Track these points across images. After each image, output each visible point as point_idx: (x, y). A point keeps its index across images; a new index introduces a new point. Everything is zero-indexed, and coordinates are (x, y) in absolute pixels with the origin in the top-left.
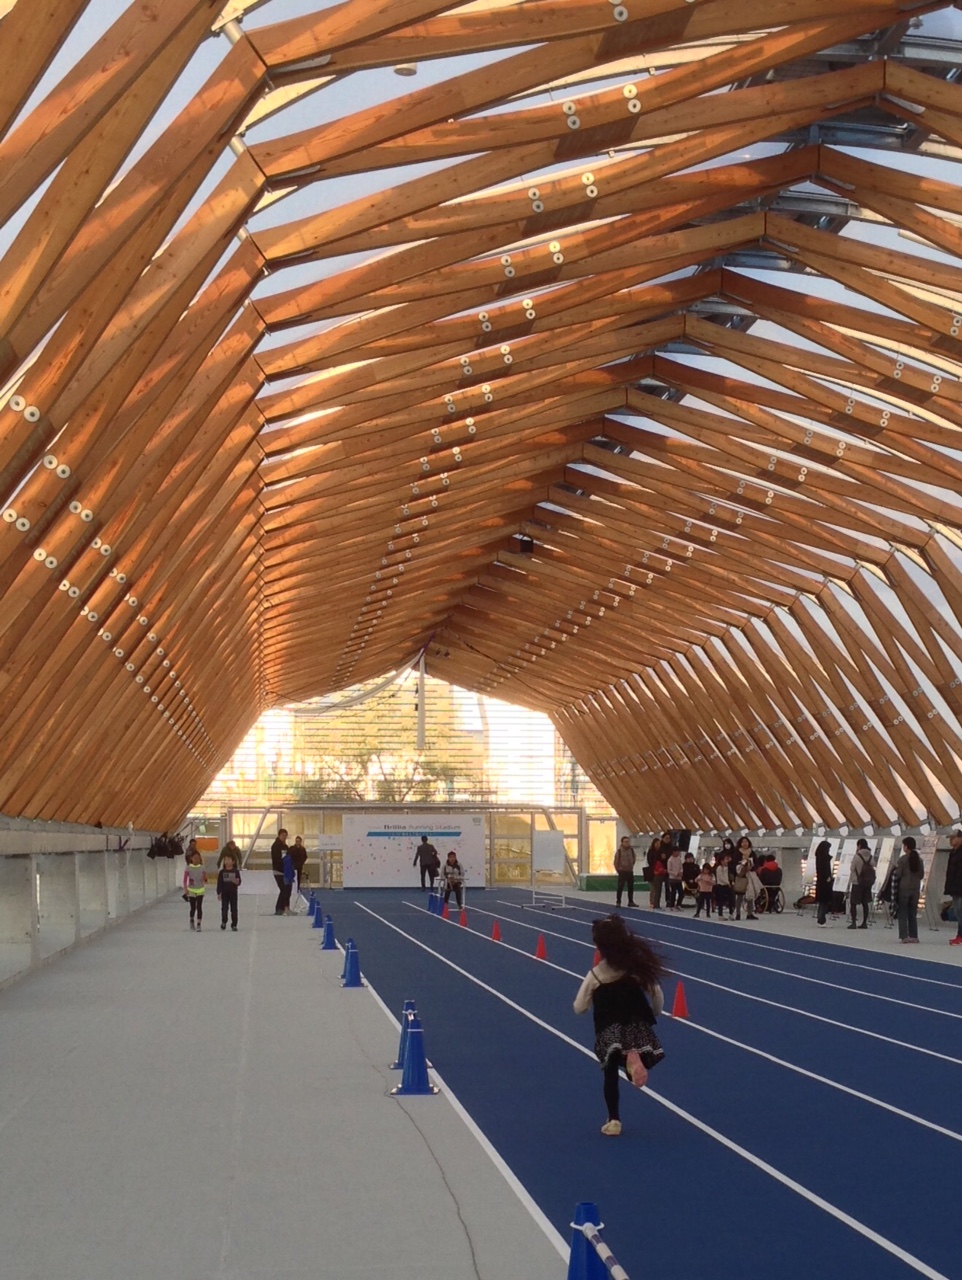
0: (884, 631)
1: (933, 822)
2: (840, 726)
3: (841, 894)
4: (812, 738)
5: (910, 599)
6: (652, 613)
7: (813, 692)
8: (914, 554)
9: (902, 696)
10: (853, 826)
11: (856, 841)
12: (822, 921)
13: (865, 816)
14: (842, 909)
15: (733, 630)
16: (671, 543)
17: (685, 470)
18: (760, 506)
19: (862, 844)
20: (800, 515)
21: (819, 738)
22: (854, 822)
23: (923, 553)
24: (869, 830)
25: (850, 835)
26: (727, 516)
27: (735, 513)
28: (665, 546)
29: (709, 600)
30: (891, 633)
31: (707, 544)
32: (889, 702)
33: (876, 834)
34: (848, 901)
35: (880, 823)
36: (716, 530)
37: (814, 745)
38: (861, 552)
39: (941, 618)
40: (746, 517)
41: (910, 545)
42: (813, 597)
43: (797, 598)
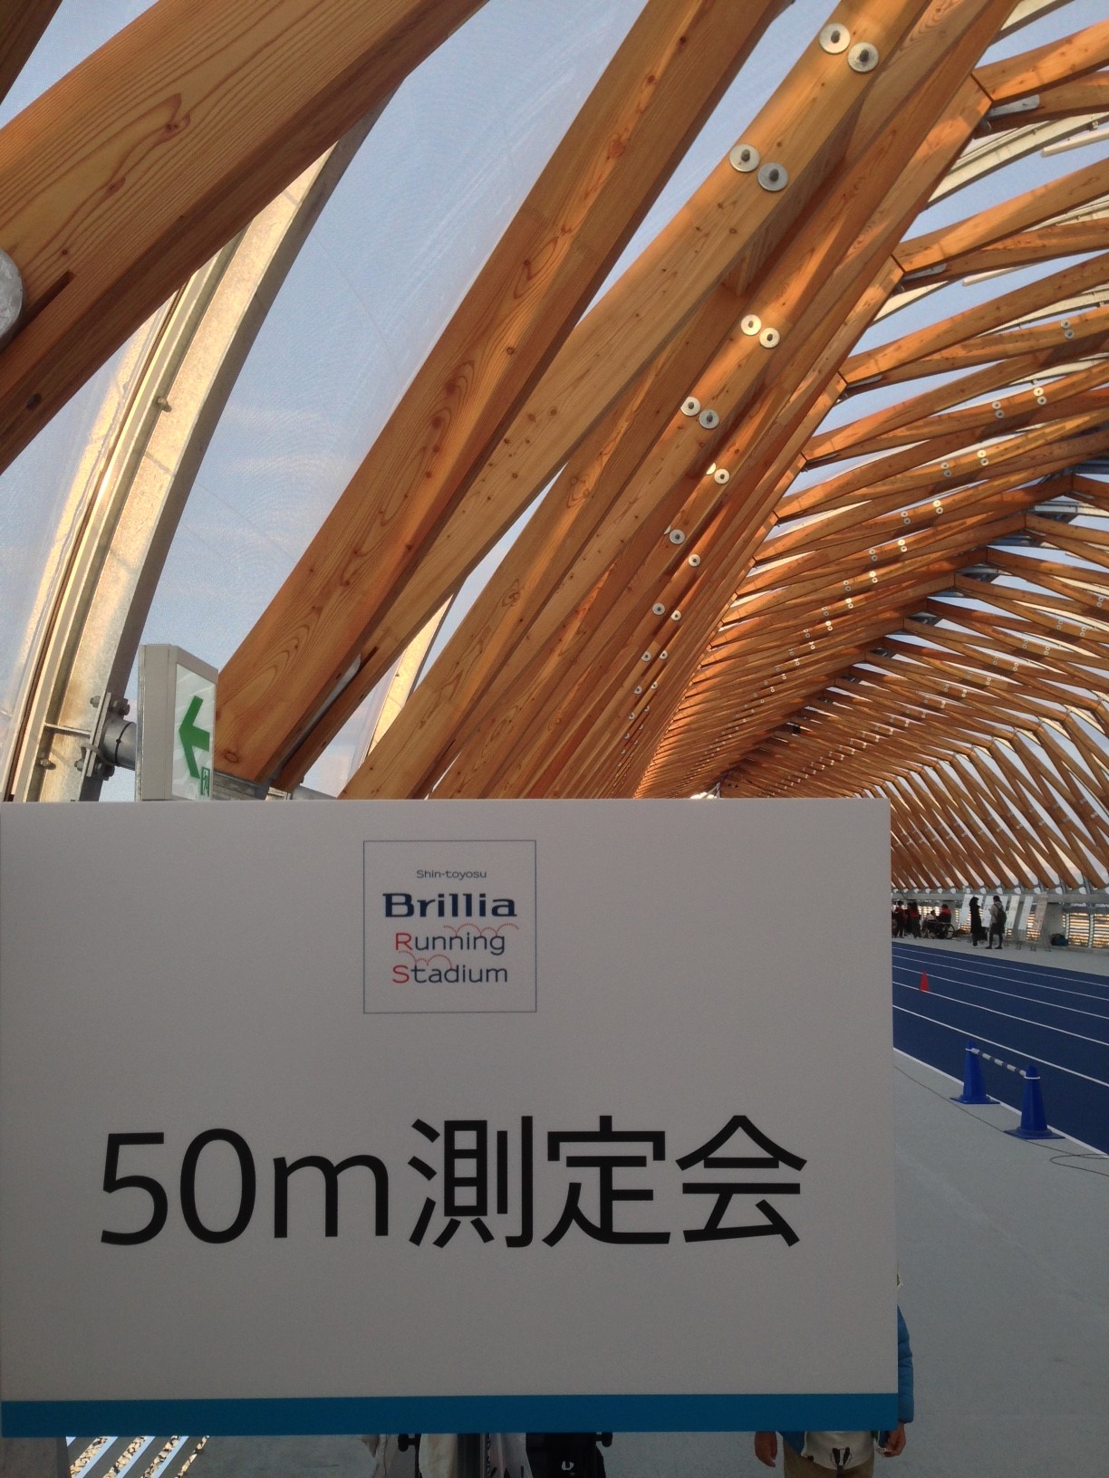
0: (1010, 776)
1: (1042, 886)
2: (981, 829)
3: (984, 928)
4: (963, 835)
5: (1027, 758)
6: (864, 764)
7: (964, 809)
8: (1030, 734)
9: (1022, 812)
10: (989, 887)
11: (992, 897)
12: (975, 944)
13: (997, 881)
14: (985, 938)
15: (912, 773)
16: (880, 727)
17: (894, 691)
18: (937, 709)
19: (997, 899)
20: (960, 714)
21: (967, 836)
22: (990, 885)
23: (1035, 734)
24: (1000, 891)
25: (988, 893)
26: (917, 714)
27: (921, 713)
28: (877, 729)
29: (901, 757)
30: (1015, 777)
31: (902, 728)
32: (1013, 816)
33: (1005, 893)
34: (988, 933)
35: (1007, 886)
36: (908, 721)
37: (964, 840)
38: (996, 732)
39: (1047, 770)
40: (927, 715)
41: (1028, 730)
42: (965, 756)
43: (953, 756)
